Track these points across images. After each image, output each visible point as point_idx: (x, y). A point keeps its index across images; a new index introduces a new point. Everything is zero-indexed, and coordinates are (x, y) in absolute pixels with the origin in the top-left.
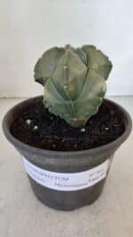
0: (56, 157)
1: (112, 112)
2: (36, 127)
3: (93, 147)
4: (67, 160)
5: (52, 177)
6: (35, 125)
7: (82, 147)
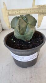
0: (19, 51)
1: (40, 36)
2: (14, 41)
3: (32, 48)
4: (22, 52)
5: (19, 57)
6: (14, 40)
7: (28, 48)
